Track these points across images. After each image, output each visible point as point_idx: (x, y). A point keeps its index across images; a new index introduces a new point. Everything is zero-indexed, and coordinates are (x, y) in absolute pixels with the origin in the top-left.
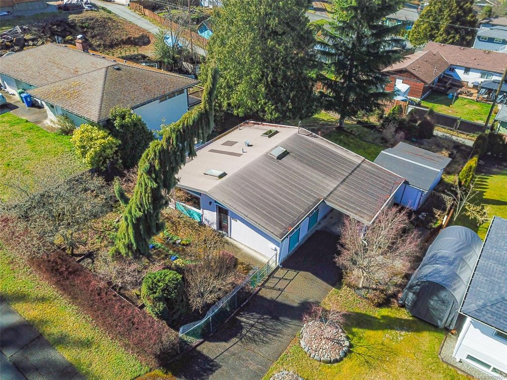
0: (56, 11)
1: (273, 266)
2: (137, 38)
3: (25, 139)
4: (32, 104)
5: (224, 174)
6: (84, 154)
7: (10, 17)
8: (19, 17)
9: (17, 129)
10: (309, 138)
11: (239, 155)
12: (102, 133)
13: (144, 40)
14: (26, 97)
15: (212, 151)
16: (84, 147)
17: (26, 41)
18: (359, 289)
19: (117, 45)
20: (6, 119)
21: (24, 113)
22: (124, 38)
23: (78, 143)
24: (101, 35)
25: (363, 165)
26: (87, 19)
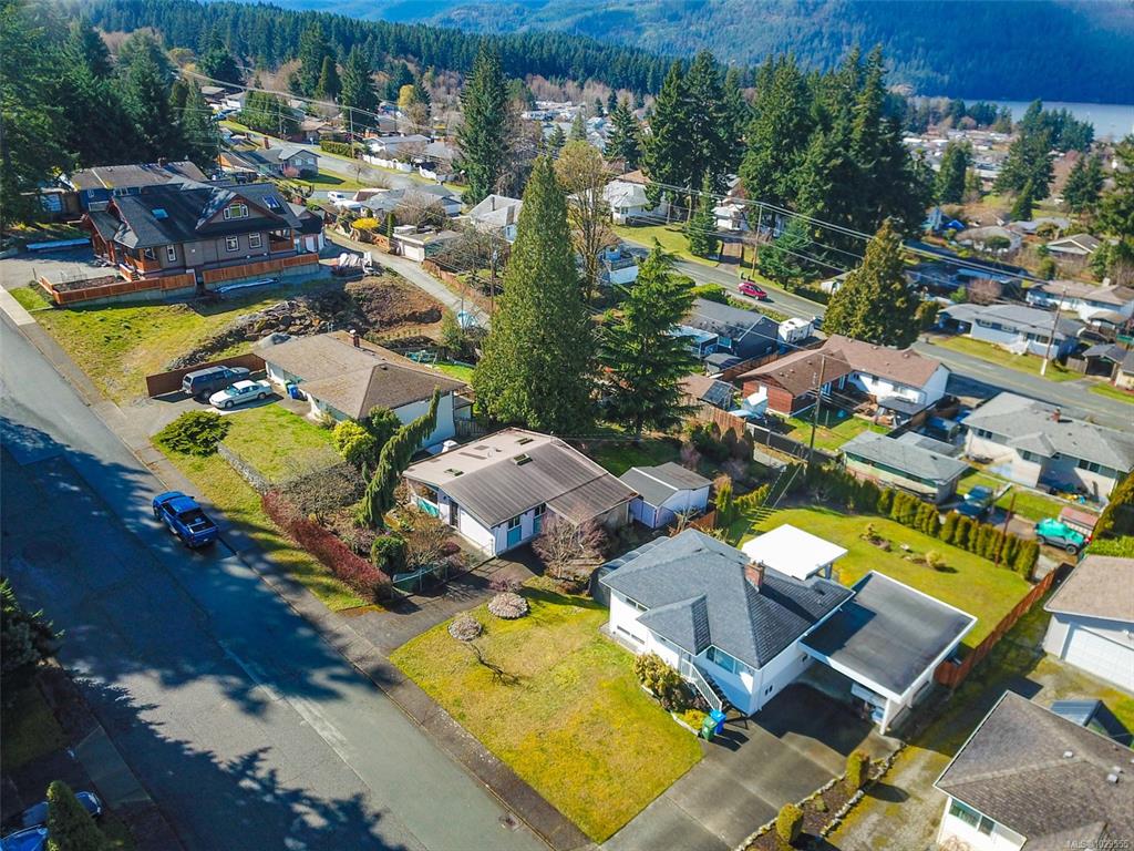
0: (329, 276)
1: (490, 556)
2: (425, 313)
3: (290, 430)
4: (297, 396)
5: (461, 473)
6: (342, 447)
7: (276, 287)
8: (286, 287)
9: (283, 420)
10: (561, 449)
11: (483, 458)
12: (360, 429)
13: (434, 315)
14: (292, 389)
15: (462, 454)
16: (343, 441)
17: (294, 319)
18: (556, 578)
19: (397, 322)
20: (272, 410)
21: (288, 405)
22: (407, 312)
23: (338, 437)
24: (379, 309)
25: (604, 478)
26: (364, 289)
